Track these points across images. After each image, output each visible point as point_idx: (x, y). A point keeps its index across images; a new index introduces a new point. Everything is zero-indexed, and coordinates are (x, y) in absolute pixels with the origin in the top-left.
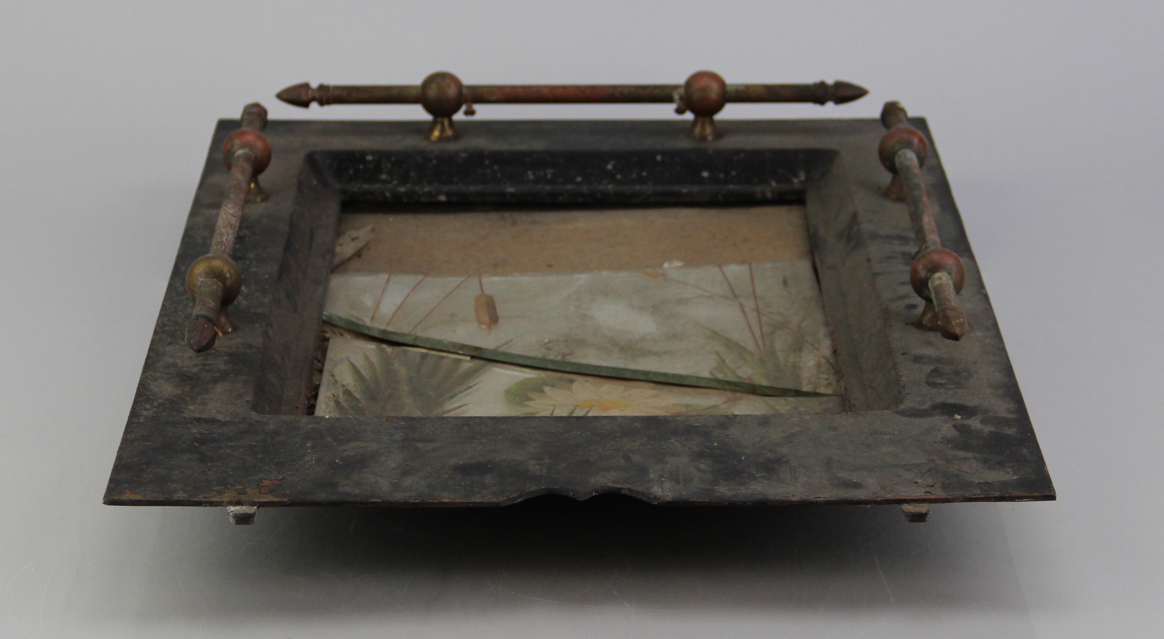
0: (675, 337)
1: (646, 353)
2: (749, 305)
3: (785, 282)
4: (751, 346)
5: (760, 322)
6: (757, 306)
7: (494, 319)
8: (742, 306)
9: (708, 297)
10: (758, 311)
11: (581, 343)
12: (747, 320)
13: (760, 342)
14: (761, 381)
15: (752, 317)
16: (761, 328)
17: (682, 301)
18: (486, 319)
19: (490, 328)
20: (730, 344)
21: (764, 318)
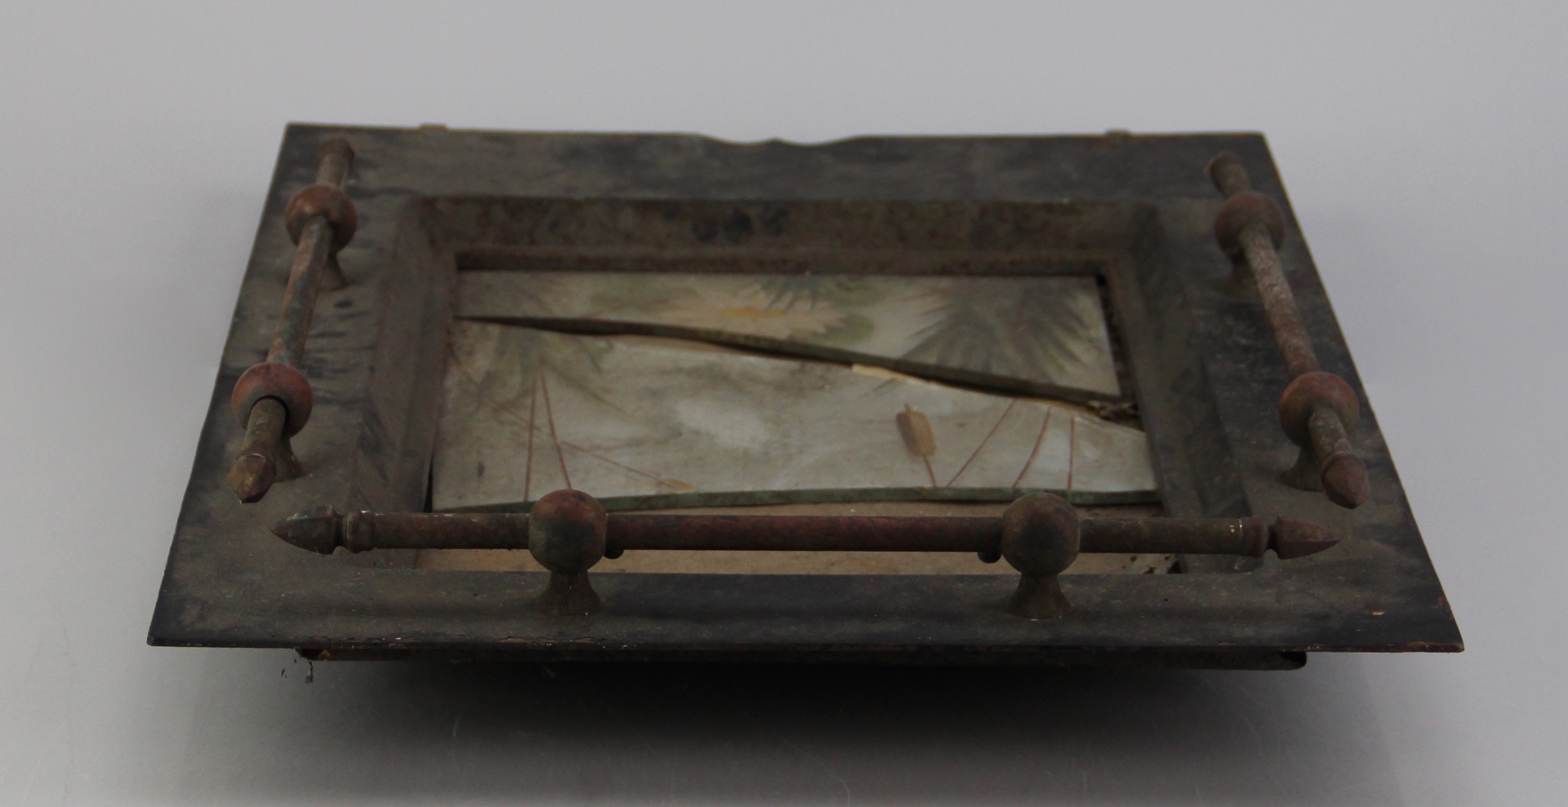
0: (655, 394)
1: (695, 372)
2: (542, 438)
3: (481, 469)
4: (552, 382)
5: (533, 411)
6: (531, 435)
7: (904, 422)
8: (553, 434)
9: (599, 447)
10: (531, 427)
11: (780, 387)
12: (550, 414)
13: (539, 384)
14: (551, 338)
15: (541, 420)
16: (533, 404)
17: (635, 443)
18: (914, 421)
19: (907, 407)
20: (579, 385)
21: (526, 416)
